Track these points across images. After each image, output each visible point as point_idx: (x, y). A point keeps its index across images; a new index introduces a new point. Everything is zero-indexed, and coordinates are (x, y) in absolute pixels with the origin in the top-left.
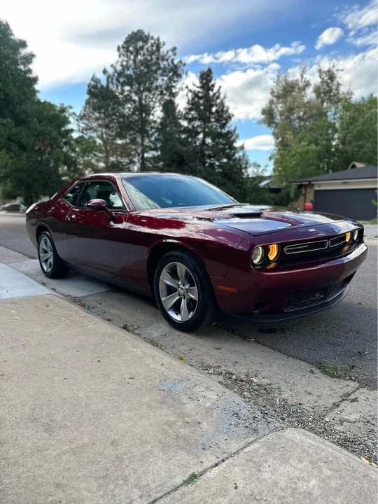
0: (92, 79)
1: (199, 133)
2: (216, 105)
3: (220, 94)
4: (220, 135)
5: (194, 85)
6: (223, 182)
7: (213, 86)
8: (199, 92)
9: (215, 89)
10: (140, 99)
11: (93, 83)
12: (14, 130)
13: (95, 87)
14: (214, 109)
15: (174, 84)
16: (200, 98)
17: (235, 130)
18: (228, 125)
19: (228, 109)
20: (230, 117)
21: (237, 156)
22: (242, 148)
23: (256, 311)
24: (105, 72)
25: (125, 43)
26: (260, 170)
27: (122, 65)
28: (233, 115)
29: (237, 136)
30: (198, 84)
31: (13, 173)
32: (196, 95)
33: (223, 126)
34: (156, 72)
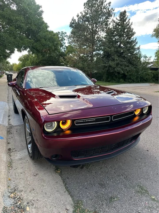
0: (72, 20)
1: (118, 42)
2: (127, 28)
3: (129, 23)
4: (128, 43)
5: (117, 19)
6: (127, 65)
7: (126, 19)
8: (119, 23)
9: (127, 21)
10: (93, 28)
11: (72, 22)
12: (35, 44)
13: (73, 23)
14: (126, 30)
15: (108, 20)
16: (119, 25)
17: (136, 40)
18: (132, 38)
19: (132, 30)
20: (133, 34)
21: (135, 52)
22: (139, 48)
23: (54, 159)
24: (78, 16)
25: (87, 1)
26: (147, 59)
27: (85, 12)
28: (135, 33)
29: (137, 43)
30: (119, 19)
31: (42, 61)
32: (117, 24)
33: (130, 38)
34: (100, 14)
